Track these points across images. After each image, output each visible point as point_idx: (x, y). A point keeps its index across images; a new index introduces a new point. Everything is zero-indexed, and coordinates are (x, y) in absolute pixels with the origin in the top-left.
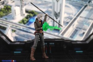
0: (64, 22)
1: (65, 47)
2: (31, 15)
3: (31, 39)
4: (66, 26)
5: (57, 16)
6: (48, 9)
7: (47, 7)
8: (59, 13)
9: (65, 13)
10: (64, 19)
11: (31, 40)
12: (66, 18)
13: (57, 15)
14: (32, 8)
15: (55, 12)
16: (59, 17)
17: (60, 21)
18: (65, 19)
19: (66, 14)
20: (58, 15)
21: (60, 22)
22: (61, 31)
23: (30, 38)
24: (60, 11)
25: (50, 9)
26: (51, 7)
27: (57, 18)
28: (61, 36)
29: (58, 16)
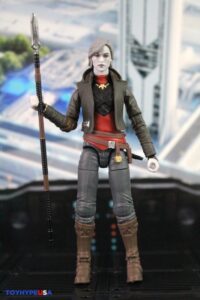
0: (180, 92)
1: (189, 222)
2: (14, 59)
3: (14, 181)
4: (192, 111)
5: (142, 61)
6: (97, 29)
7: (93, 17)
8: (156, 46)
9: (185, 44)
10: (180, 79)
11: (13, 186)
12: (190, 71)
13: (146, 58)
14: (15, 22)
15: (136, 43)
16: (154, 67)
17: (162, 86)
18: (188, 76)
19: (190, 51)
20: (149, 54)
21: (162, 93)
22: (167, 142)
23: (10, 177)
24: (161, 34)
25: (107, 28)
26: (112, 17)
27: (143, 74)
28: (167, 164)
29: (150, 64)
